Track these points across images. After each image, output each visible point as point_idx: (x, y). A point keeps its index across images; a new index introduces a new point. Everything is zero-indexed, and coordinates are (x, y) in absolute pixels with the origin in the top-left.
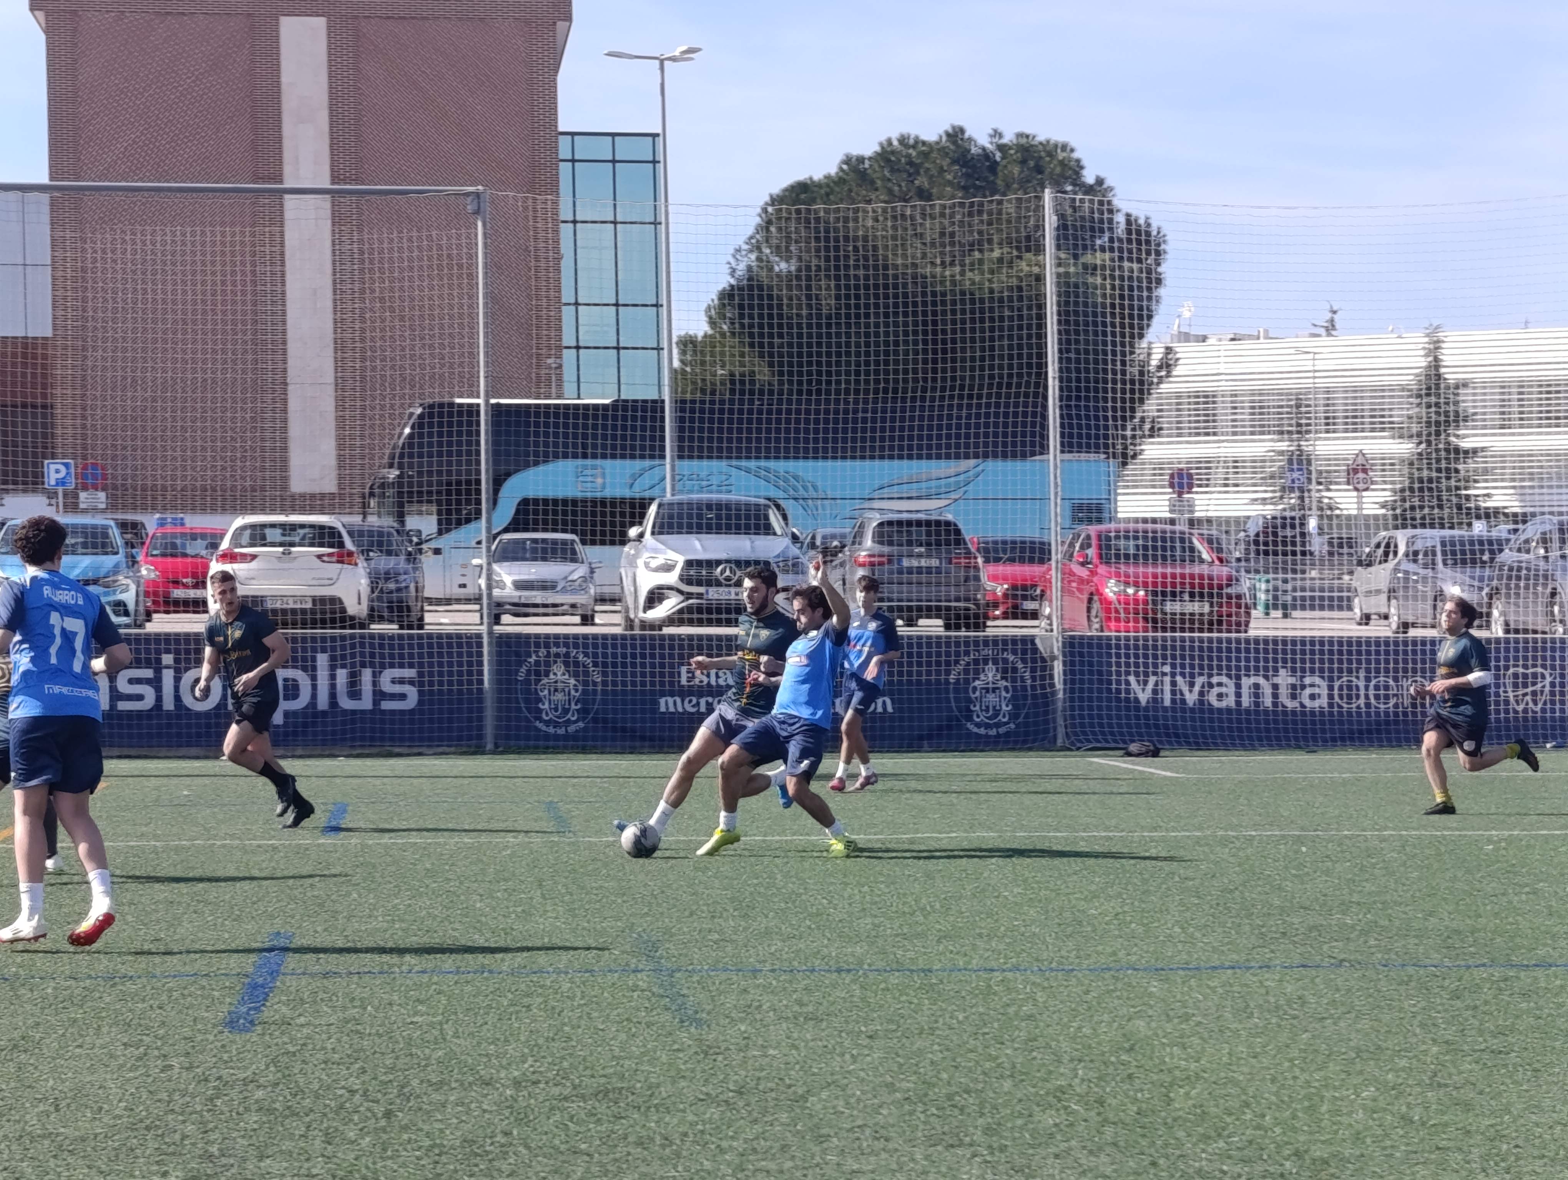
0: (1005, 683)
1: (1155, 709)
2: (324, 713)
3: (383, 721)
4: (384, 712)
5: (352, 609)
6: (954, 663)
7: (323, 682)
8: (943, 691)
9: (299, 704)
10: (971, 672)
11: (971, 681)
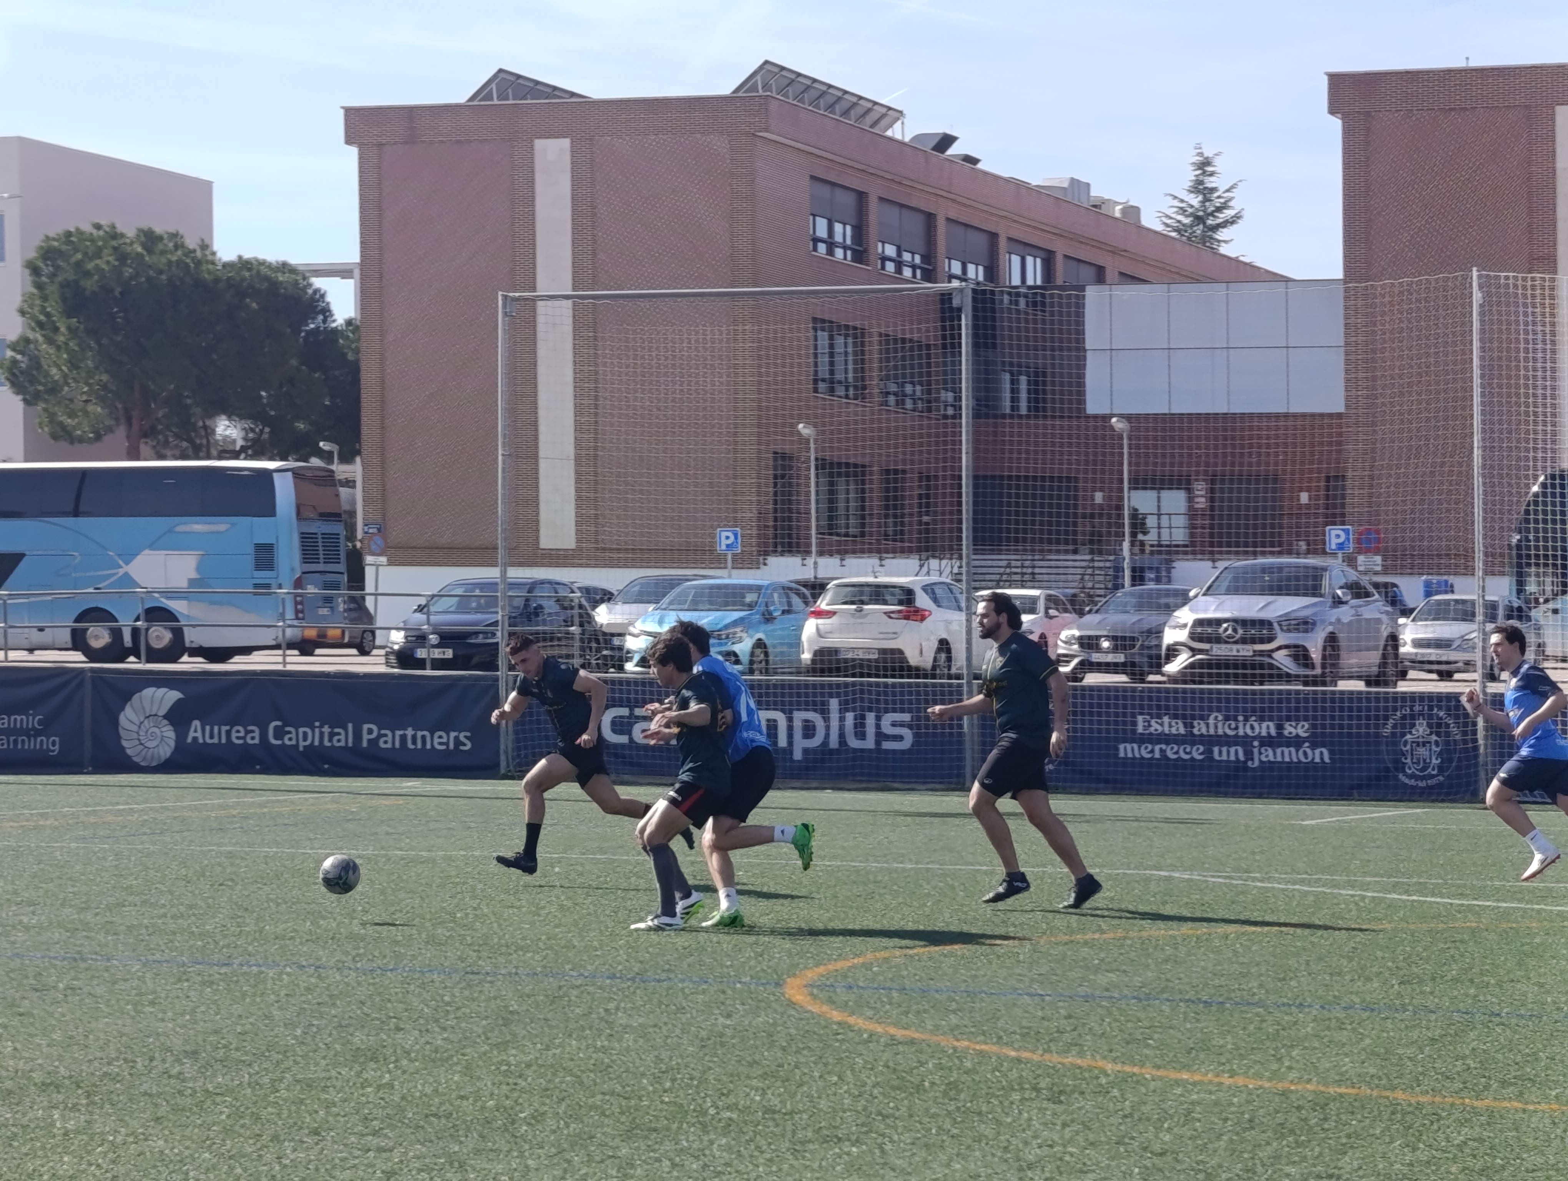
0: (1434, 738)
2: (833, 751)
3: (878, 760)
5: (913, 659)
6: (1386, 718)
7: (835, 723)
8: (1378, 744)
9: (815, 742)
10: (1403, 726)
11: (1403, 735)
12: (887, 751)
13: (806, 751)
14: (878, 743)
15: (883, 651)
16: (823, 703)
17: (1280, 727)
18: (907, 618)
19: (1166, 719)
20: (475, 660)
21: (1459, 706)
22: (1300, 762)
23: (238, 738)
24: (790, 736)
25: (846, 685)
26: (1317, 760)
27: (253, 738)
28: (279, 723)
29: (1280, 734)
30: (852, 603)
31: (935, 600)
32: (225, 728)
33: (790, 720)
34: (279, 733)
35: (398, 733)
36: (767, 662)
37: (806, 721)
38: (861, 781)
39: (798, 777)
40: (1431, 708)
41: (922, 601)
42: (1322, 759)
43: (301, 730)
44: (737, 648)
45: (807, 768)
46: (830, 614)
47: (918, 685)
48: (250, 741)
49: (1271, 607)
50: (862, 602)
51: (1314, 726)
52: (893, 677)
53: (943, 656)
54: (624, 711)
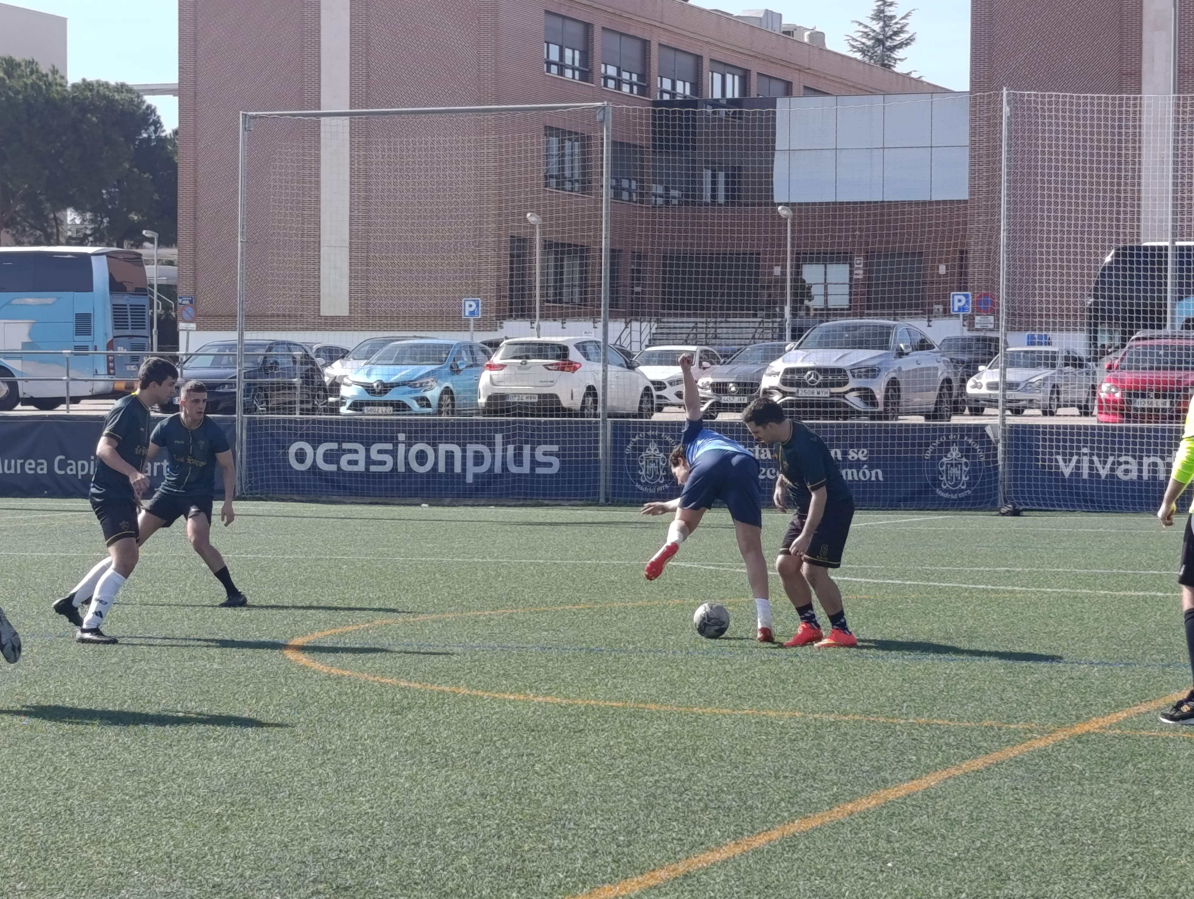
0: (964, 460)
1: (1078, 481)
3: (532, 482)
5: (566, 402)
6: (927, 445)
7: (499, 454)
8: (920, 466)
9: (483, 469)
10: (940, 451)
11: (940, 458)
12: (539, 475)
13: (476, 476)
14: (532, 469)
15: (540, 396)
16: (490, 438)
17: (845, 453)
18: (563, 369)
19: (757, 448)
20: (221, 406)
21: (984, 435)
22: (860, 480)
23: (30, 469)
24: (464, 464)
25: (508, 423)
26: (873, 479)
27: (42, 469)
28: (63, 457)
29: (845, 459)
30: (520, 358)
31: (586, 355)
32: (19, 462)
33: (464, 451)
34: (63, 465)
35: (156, 464)
36: (453, 405)
37: (476, 452)
38: (519, 499)
39: (470, 496)
40: (962, 437)
41: (575, 355)
42: (877, 477)
43: (80, 463)
44: (428, 394)
45: (477, 489)
46: (502, 367)
47: (564, 422)
48: (39, 472)
49: (846, 358)
50: (528, 358)
51: (871, 452)
52: (545, 416)
53: (591, 399)
54: (334, 446)
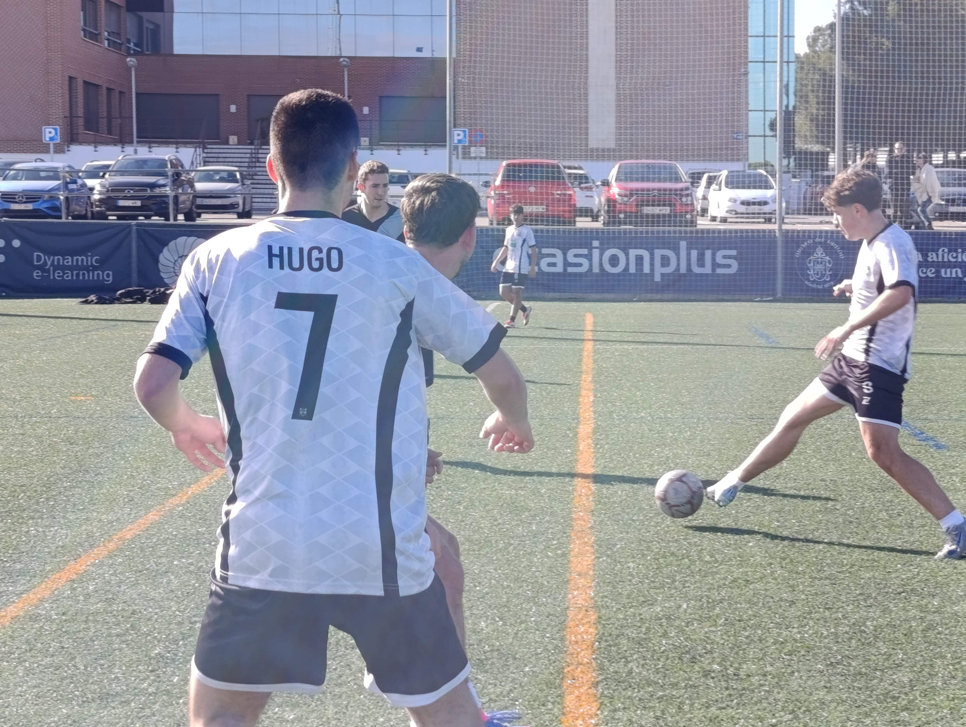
2: (685, 275)
3: (718, 280)
4: (719, 275)
7: (683, 257)
9: (670, 269)
13: (663, 275)
14: (714, 270)
24: (652, 265)
33: (652, 255)
37: (663, 256)
45: (664, 286)
